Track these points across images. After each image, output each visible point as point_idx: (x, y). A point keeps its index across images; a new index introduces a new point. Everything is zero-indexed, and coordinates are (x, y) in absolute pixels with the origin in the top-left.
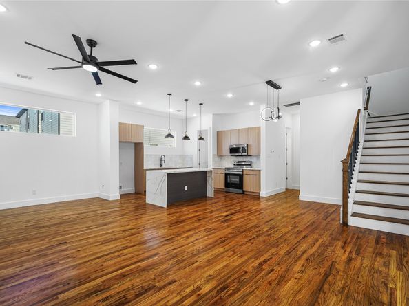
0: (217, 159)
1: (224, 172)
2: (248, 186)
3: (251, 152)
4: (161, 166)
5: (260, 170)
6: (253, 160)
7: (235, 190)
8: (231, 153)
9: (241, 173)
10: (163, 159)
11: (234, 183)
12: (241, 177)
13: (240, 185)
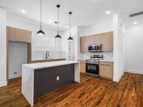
0: (80, 54)
1: (85, 62)
2: (103, 73)
3: (104, 49)
4: (47, 58)
5: (113, 62)
6: (104, 54)
7: (94, 75)
8: (89, 50)
9: (98, 63)
10: (48, 54)
11: (93, 70)
12: (97, 66)
13: (97, 72)
